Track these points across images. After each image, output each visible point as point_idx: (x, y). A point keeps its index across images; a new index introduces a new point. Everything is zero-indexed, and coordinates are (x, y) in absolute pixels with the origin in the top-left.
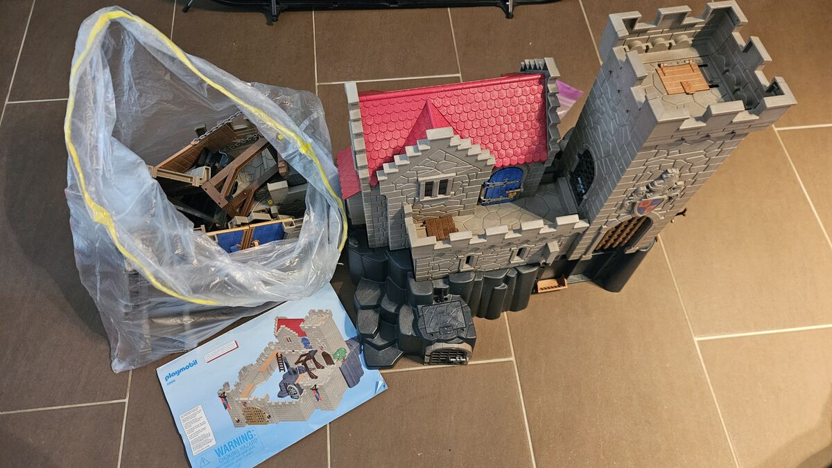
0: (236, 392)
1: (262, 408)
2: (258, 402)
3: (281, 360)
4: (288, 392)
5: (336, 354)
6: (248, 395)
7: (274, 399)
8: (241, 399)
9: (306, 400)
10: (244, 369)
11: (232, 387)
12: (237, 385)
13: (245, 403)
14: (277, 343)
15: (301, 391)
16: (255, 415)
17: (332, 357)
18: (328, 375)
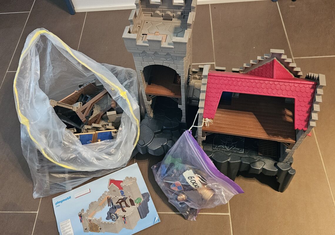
0: (87, 215)
1: (98, 224)
2: (96, 220)
3: (109, 200)
4: (111, 217)
5: (136, 200)
6: (92, 217)
7: (104, 220)
8: (89, 218)
9: (119, 222)
10: (92, 203)
11: (85, 212)
12: (88, 211)
13: (90, 221)
14: (109, 192)
15: (117, 218)
16: (94, 227)
17: (134, 202)
18: (132, 211)
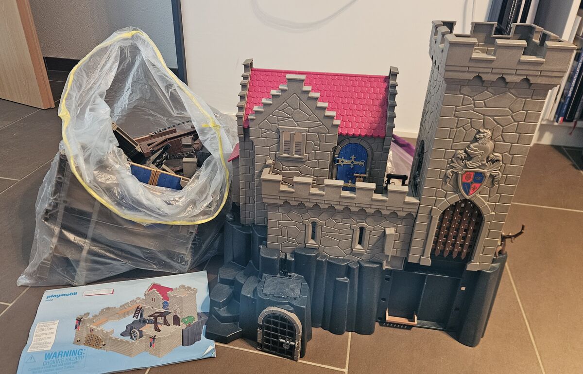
1: (103, 338)
3: (139, 310)
4: (130, 333)
5: (185, 318)
8: (91, 326)
9: (142, 343)
10: (108, 309)
12: (95, 316)
13: (92, 330)
14: (143, 299)
15: (141, 336)
16: (94, 341)
17: (181, 320)
